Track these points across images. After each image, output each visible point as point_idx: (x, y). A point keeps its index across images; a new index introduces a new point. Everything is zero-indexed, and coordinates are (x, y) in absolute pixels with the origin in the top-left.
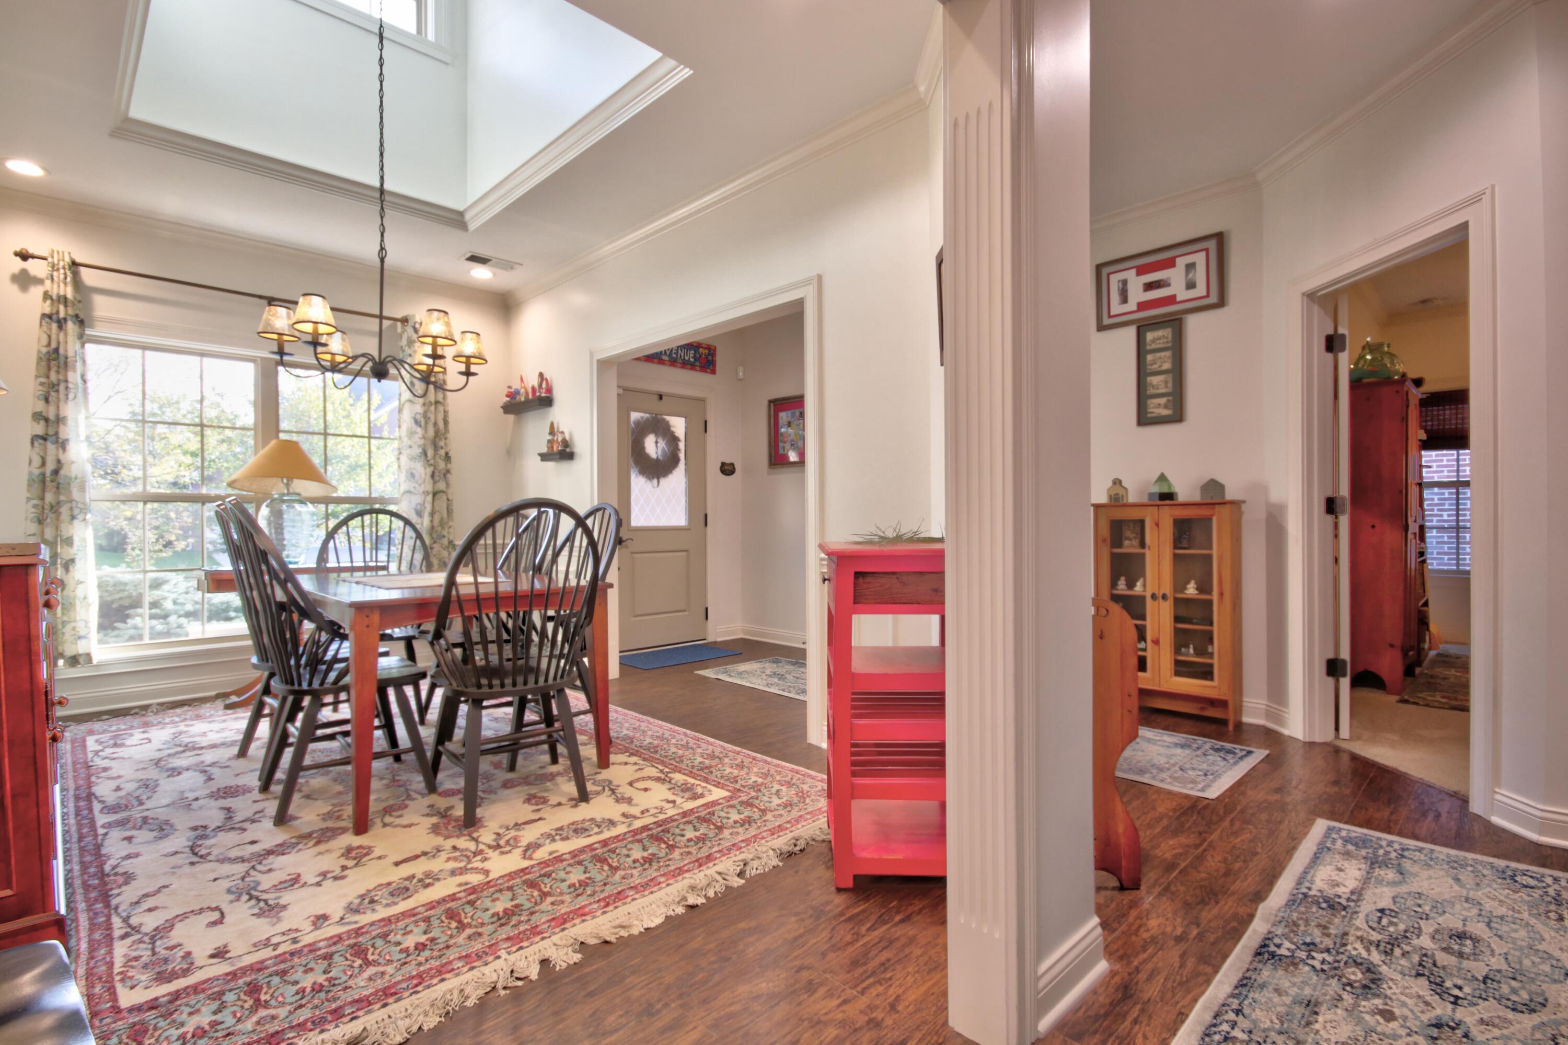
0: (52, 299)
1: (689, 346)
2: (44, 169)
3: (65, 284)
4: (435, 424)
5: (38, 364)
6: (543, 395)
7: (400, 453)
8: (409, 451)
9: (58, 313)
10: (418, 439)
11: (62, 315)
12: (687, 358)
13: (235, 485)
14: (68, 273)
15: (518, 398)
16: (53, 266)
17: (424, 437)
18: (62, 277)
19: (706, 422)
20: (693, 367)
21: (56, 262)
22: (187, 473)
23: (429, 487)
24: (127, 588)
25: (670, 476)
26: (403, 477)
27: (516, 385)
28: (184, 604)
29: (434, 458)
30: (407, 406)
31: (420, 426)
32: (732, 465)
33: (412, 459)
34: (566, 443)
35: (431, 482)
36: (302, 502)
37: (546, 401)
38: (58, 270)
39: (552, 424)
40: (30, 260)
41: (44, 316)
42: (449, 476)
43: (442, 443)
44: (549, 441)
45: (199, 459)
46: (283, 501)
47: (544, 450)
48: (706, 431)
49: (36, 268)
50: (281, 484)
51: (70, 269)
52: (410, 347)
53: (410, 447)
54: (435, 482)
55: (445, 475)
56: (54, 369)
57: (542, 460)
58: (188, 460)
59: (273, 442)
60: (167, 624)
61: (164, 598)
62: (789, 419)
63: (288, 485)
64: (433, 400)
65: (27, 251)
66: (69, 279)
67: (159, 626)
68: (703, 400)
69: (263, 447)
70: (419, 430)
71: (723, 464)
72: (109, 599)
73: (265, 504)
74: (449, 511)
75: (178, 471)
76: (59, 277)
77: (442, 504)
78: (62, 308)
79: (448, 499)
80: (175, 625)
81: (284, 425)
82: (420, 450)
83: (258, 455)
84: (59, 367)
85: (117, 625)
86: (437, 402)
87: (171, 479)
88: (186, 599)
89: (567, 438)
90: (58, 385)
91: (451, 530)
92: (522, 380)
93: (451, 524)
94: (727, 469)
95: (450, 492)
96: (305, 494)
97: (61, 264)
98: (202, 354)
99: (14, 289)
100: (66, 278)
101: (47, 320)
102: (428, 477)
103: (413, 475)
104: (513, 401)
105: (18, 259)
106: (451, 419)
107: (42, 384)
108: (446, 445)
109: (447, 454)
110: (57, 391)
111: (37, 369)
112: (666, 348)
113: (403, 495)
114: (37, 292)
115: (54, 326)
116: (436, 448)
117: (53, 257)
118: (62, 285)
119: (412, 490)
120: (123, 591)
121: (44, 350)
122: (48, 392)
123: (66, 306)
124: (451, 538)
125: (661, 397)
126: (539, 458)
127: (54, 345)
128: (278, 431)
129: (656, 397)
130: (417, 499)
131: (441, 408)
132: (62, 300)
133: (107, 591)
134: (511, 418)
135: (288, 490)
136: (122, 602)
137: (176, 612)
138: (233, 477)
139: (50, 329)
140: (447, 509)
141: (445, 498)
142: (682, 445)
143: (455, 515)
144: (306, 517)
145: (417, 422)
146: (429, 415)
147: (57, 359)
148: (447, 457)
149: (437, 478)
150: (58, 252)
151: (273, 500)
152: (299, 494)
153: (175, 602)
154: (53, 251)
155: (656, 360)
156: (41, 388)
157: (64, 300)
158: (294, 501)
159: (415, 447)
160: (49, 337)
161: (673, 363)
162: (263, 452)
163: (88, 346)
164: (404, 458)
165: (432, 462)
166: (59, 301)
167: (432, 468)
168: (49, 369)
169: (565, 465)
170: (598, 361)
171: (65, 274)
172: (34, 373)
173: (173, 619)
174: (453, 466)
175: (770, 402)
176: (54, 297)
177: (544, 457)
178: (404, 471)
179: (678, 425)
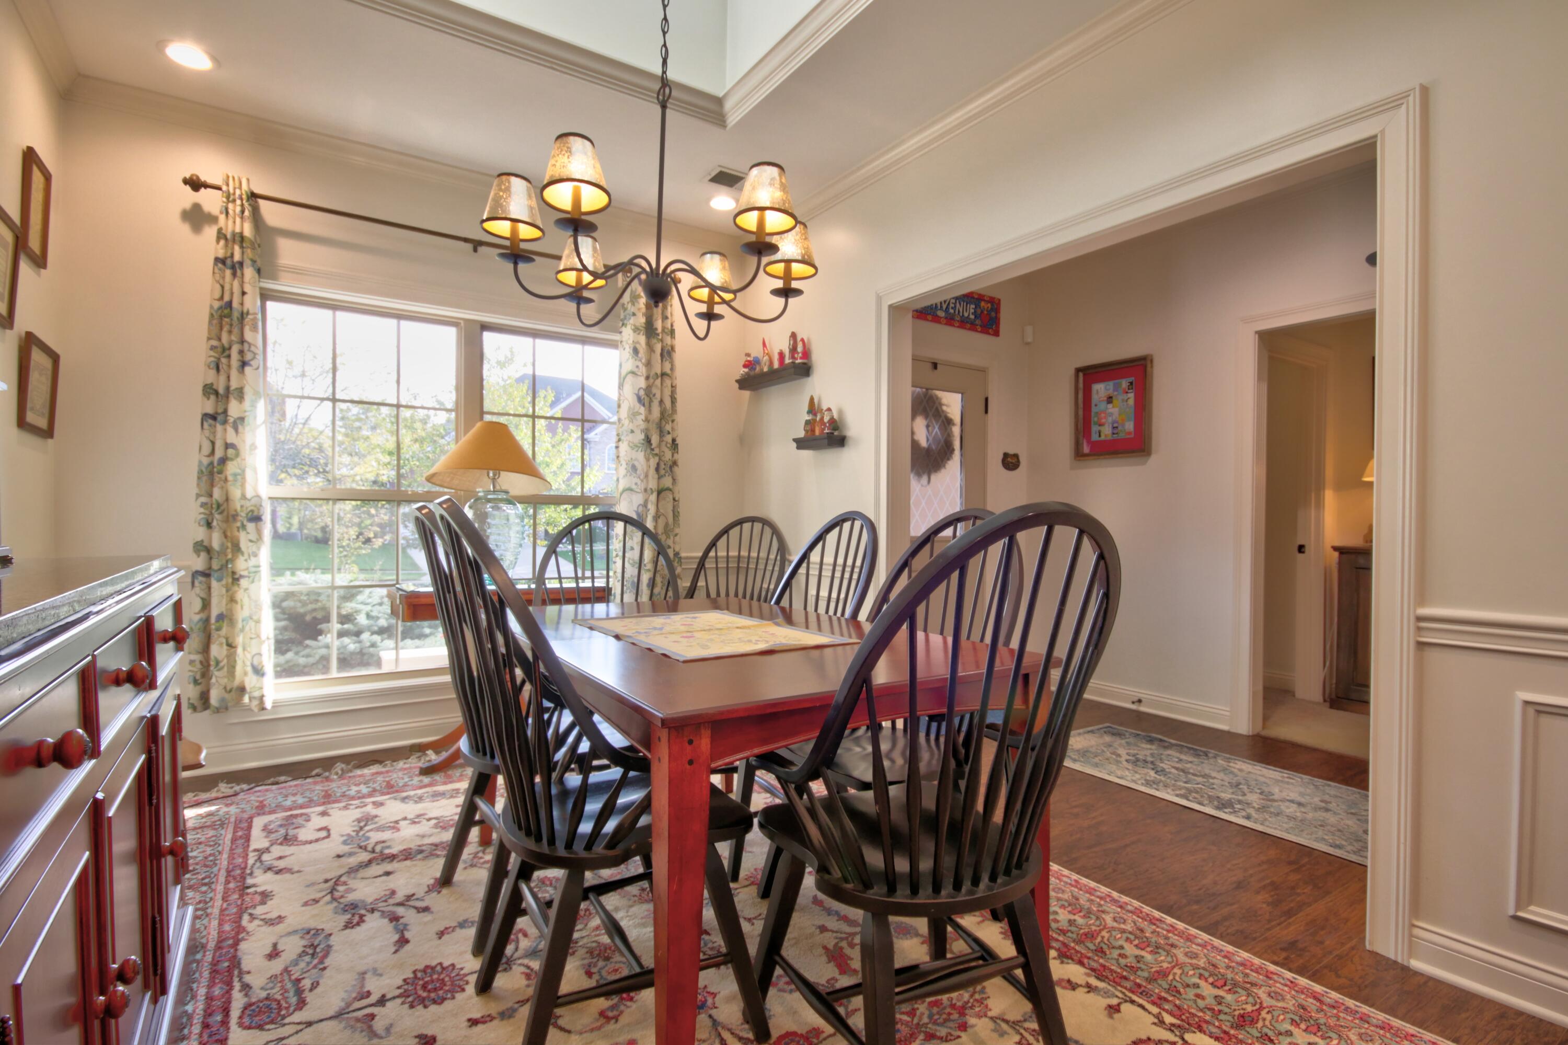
0: (226, 239)
1: (969, 298)
2: (214, 58)
3: (242, 218)
4: (661, 402)
5: (210, 322)
6: (799, 361)
7: (619, 440)
8: (630, 437)
9: (232, 256)
10: (640, 420)
11: (237, 257)
12: (966, 315)
13: (434, 480)
14: (246, 204)
15: (758, 369)
16: (228, 197)
17: (647, 420)
18: (238, 209)
19: (987, 399)
20: (973, 327)
21: (231, 191)
22: (385, 472)
23: (653, 484)
24: (320, 598)
25: (943, 471)
26: (622, 471)
27: (756, 351)
28: (378, 618)
29: (659, 446)
30: (630, 378)
31: (644, 405)
32: (1016, 456)
33: (633, 447)
34: (835, 424)
35: (656, 476)
36: (509, 502)
37: (804, 370)
38: (234, 201)
39: (812, 399)
40: (203, 190)
41: (217, 260)
42: (675, 469)
43: (668, 427)
44: (807, 423)
45: (395, 458)
46: (489, 501)
47: (801, 434)
48: (986, 412)
49: (210, 201)
50: (486, 479)
51: (248, 200)
52: (633, 304)
53: (632, 432)
54: (660, 478)
55: (671, 467)
56: (226, 328)
57: (798, 448)
58: (387, 459)
59: (479, 425)
60: (360, 642)
61: (358, 612)
62: (1110, 392)
63: (494, 480)
64: (659, 372)
65: (198, 177)
66: (247, 213)
67: (351, 645)
68: (983, 371)
69: (465, 433)
70: (642, 410)
71: (1006, 455)
72: (302, 610)
73: (468, 504)
74: (676, 515)
75: (379, 469)
76: (234, 211)
77: (667, 507)
78: (237, 249)
79: (674, 499)
80: (368, 644)
81: (487, 406)
82: (642, 436)
83: (460, 443)
84: (231, 325)
85: (308, 642)
86: (663, 374)
87: (371, 477)
88: (379, 612)
89: (836, 417)
90: (230, 348)
91: (677, 538)
92: (764, 345)
93: (677, 531)
94: (1010, 462)
95: (676, 489)
96: (514, 492)
97: (238, 192)
98: (399, 316)
99: (185, 229)
100: (243, 212)
101: (220, 265)
102: (652, 471)
103: (634, 468)
104: (752, 373)
105: (188, 188)
106: (679, 396)
107: (213, 348)
108: (673, 429)
109: (674, 440)
110: (229, 356)
111: (209, 331)
112: (942, 299)
113: (621, 494)
114: (210, 232)
115: (228, 272)
116: (662, 433)
117: (228, 185)
118: (238, 220)
119: (634, 487)
120: (317, 601)
121: (217, 305)
122: (219, 359)
123: (242, 247)
124: (677, 549)
125: (935, 366)
126: (795, 445)
127: (227, 298)
128: (482, 413)
129: (929, 366)
130: (638, 499)
131: (668, 382)
132: (238, 239)
133: (300, 601)
134: (747, 394)
135: (494, 487)
136: (314, 614)
137: (369, 628)
138: (432, 471)
139: (224, 278)
140: (673, 511)
141: (671, 497)
142: (956, 430)
143: (682, 518)
144: (514, 520)
145: (640, 400)
146: (654, 390)
147: (229, 316)
148: (674, 445)
149: (662, 472)
150: (234, 178)
151: (478, 499)
152: (507, 492)
153: (368, 616)
154: (228, 177)
155: (930, 317)
156: (212, 353)
157: (240, 239)
158: (501, 500)
159: (638, 432)
160: (223, 287)
161: (950, 321)
162: (464, 439)
163: (270, 305)
164: (624, 447)
165: (657, 451)
166: (234, 241)
167: (657, 459)
168: (221, 329)
169: (831, 455)
170: (890, 307)
171: (242, 205)
172: (205, 334)
173: (365, 636)
174: (680, 457)
175: (1078, 370)
176: (229, 236)
177: (801, 444)
178: (624, 463)
179: (952, 404)
